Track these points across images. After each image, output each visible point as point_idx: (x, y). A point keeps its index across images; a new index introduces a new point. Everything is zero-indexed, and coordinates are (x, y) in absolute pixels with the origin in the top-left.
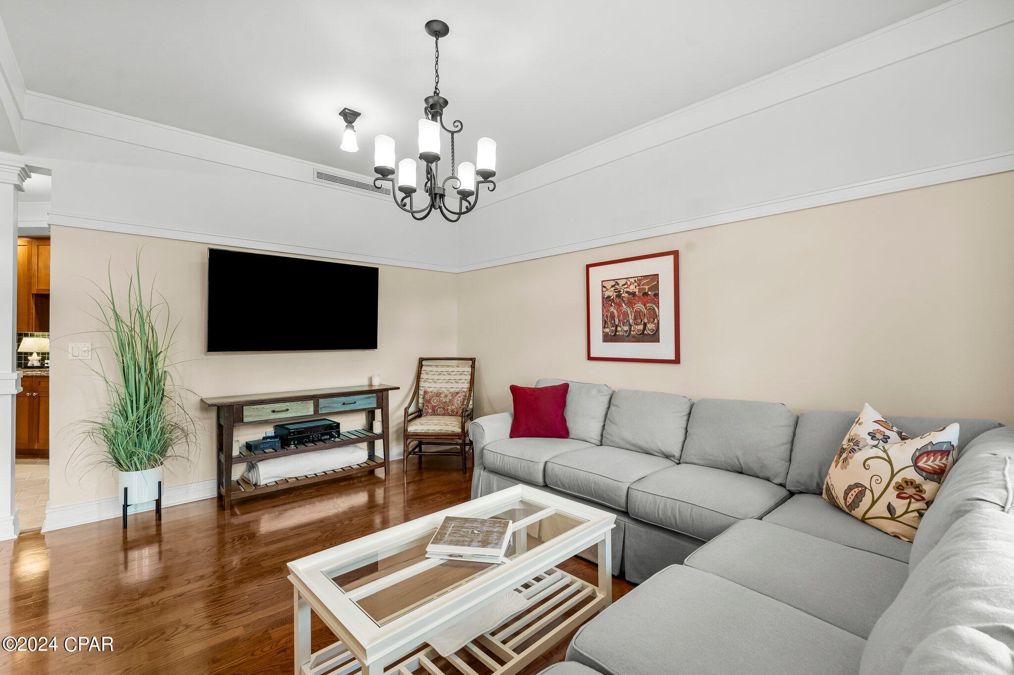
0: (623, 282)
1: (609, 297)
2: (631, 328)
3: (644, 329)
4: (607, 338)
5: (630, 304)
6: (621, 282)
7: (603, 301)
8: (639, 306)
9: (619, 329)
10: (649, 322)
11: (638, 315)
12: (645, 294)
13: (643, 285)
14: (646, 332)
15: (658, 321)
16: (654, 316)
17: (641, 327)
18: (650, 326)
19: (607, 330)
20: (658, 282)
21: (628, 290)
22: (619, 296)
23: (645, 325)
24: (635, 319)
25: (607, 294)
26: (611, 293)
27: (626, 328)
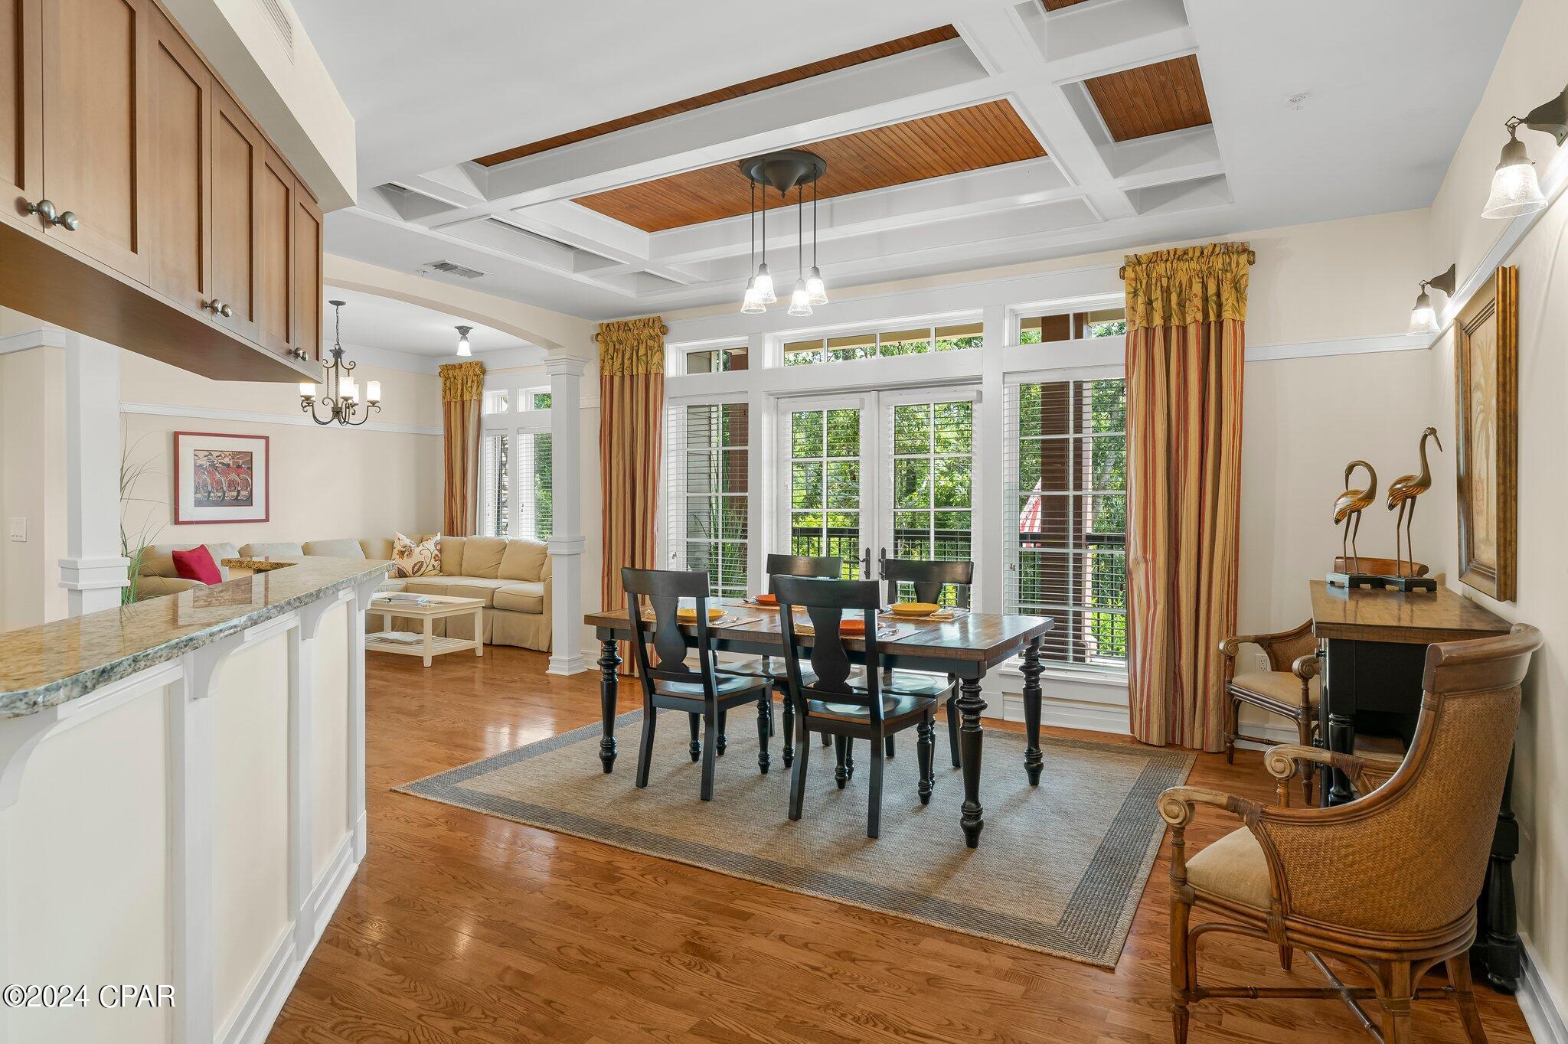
0: (218, 454)
1: (201, 465)
2: (224, 494)
3: (238, 495)
4: (198, 503)
5: (223, 473)
6: (215, 454)
7: (195, 469)
8: (233, 476)
9: (212, 494)
10: (242, 489)
11: (232, 484)
12: (239, 467)
13: (238, 458)
14: (239, 498)
15: (251, 490)
16: (248, 486)
17: (235, 494)
18: (244, 493)
19: (199, 496)
20: (251, 458)
21: (222, 461)
22: (213, 465)
23: (239, 492)
24: (229, 486)
25: (199, 462)
26: (204, 462)
27: (220, 494)
